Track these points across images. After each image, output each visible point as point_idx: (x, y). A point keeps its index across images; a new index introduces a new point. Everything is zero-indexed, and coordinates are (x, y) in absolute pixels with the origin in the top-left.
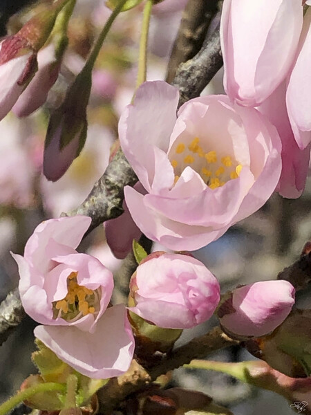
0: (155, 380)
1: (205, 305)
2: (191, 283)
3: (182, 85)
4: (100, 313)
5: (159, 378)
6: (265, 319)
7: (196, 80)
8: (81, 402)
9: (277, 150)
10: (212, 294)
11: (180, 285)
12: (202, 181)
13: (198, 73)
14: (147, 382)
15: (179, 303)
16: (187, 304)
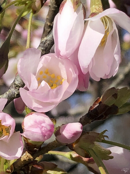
0: (35, 159)
1: (48, 133)
2: (43, 125)
3: (42, 47)
4: (10, 135)
5: (36, 158)
6: (71, 137)
7: (48, 45)
8: (7, 168)
9: (77, 74)
10: (51, 128)
11: (39, 125)
12: (49, 86)
13: (48, 42)
14: (32, 160)
15: (39, 132)
16: (41, 132)
